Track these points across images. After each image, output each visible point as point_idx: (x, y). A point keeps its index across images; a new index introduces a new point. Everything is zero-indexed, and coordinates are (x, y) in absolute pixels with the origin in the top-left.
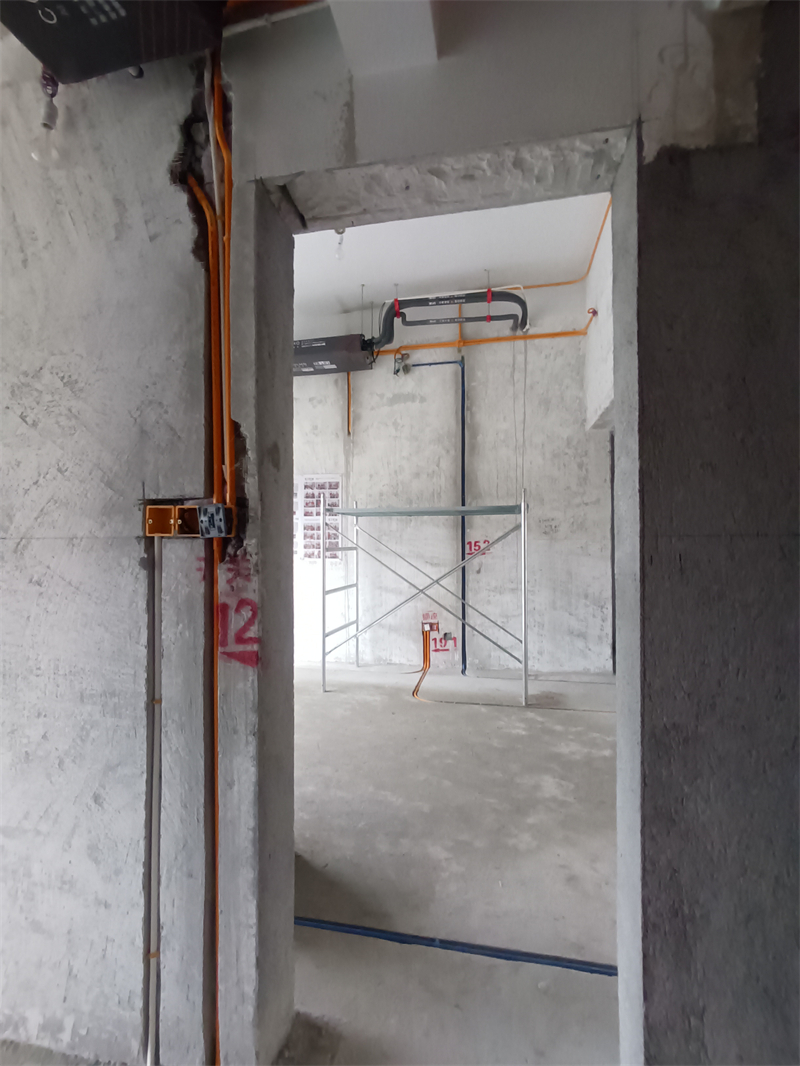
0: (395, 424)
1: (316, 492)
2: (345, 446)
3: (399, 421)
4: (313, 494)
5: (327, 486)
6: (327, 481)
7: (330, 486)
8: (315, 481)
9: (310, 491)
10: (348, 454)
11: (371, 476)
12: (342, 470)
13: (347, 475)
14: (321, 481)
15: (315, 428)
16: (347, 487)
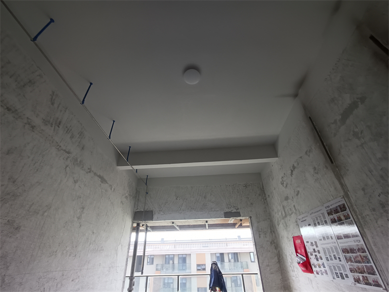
0: (356, 135)
1: (335, 216)
2: (334, 172)
3: (356, 130)
4: (334, 219)
5: (339, 209)
6: (337, 205)
7: (341, 209)
8: (331, 207)
9: (332, 217)
10: (339, 177)
11: (363, 189)
12: (342, 193)
13: (346, 195)
14: (334, 206)
15: (315, 168)
16: (352, 206)
